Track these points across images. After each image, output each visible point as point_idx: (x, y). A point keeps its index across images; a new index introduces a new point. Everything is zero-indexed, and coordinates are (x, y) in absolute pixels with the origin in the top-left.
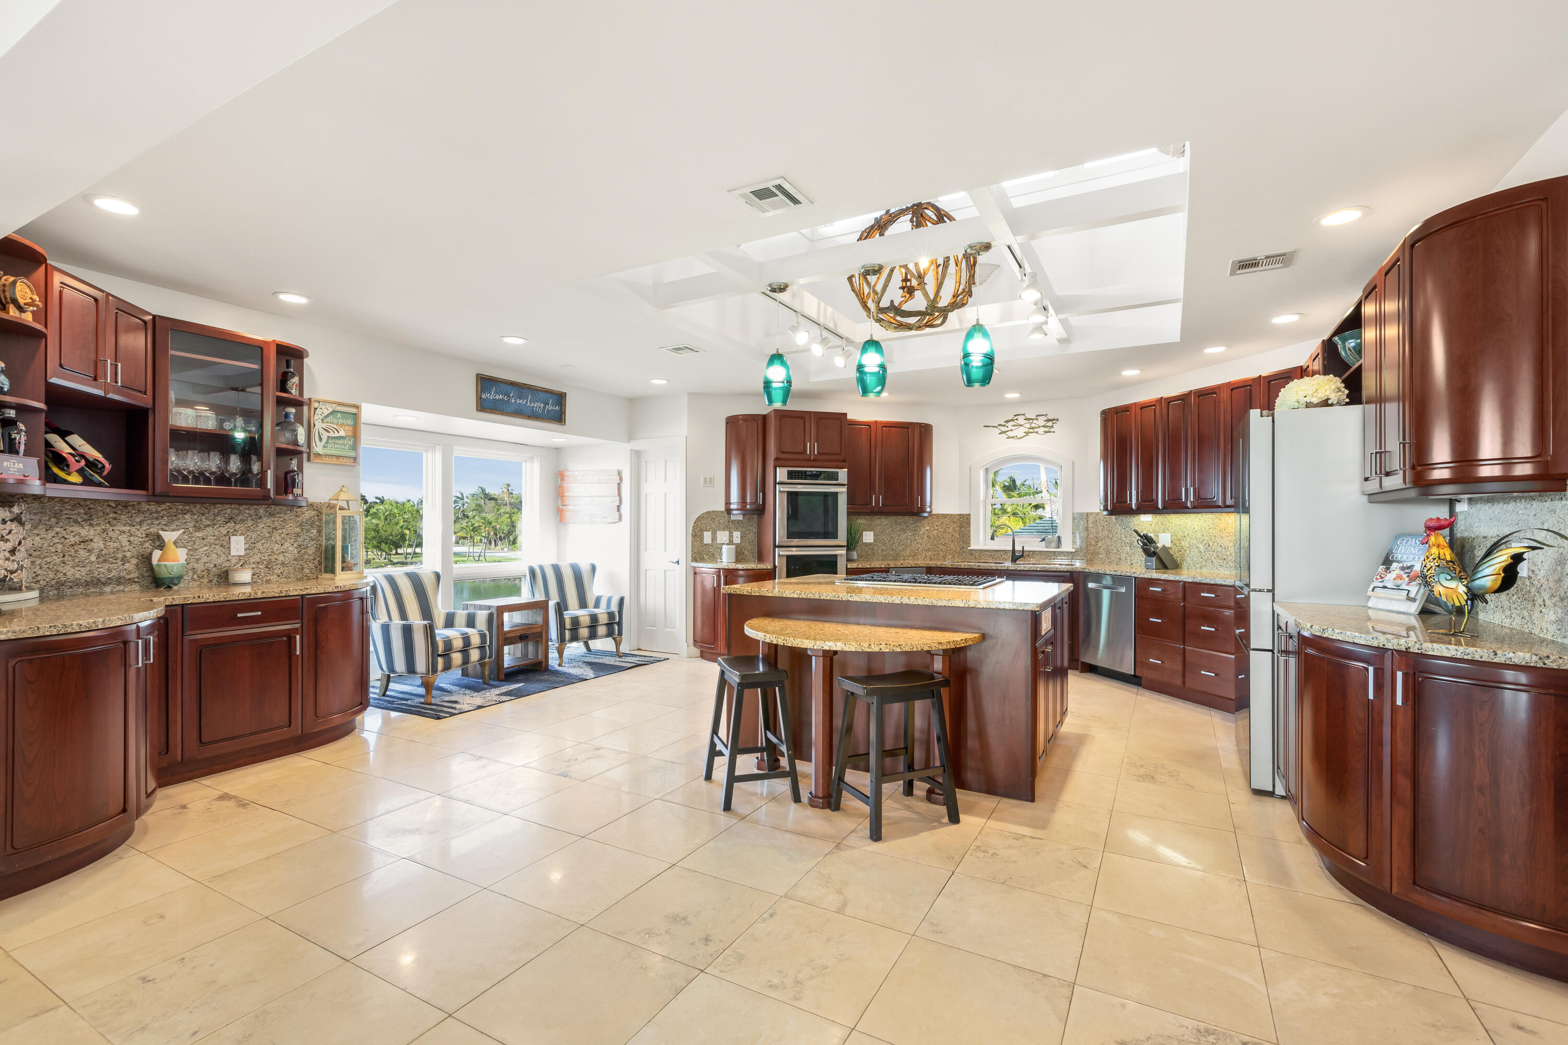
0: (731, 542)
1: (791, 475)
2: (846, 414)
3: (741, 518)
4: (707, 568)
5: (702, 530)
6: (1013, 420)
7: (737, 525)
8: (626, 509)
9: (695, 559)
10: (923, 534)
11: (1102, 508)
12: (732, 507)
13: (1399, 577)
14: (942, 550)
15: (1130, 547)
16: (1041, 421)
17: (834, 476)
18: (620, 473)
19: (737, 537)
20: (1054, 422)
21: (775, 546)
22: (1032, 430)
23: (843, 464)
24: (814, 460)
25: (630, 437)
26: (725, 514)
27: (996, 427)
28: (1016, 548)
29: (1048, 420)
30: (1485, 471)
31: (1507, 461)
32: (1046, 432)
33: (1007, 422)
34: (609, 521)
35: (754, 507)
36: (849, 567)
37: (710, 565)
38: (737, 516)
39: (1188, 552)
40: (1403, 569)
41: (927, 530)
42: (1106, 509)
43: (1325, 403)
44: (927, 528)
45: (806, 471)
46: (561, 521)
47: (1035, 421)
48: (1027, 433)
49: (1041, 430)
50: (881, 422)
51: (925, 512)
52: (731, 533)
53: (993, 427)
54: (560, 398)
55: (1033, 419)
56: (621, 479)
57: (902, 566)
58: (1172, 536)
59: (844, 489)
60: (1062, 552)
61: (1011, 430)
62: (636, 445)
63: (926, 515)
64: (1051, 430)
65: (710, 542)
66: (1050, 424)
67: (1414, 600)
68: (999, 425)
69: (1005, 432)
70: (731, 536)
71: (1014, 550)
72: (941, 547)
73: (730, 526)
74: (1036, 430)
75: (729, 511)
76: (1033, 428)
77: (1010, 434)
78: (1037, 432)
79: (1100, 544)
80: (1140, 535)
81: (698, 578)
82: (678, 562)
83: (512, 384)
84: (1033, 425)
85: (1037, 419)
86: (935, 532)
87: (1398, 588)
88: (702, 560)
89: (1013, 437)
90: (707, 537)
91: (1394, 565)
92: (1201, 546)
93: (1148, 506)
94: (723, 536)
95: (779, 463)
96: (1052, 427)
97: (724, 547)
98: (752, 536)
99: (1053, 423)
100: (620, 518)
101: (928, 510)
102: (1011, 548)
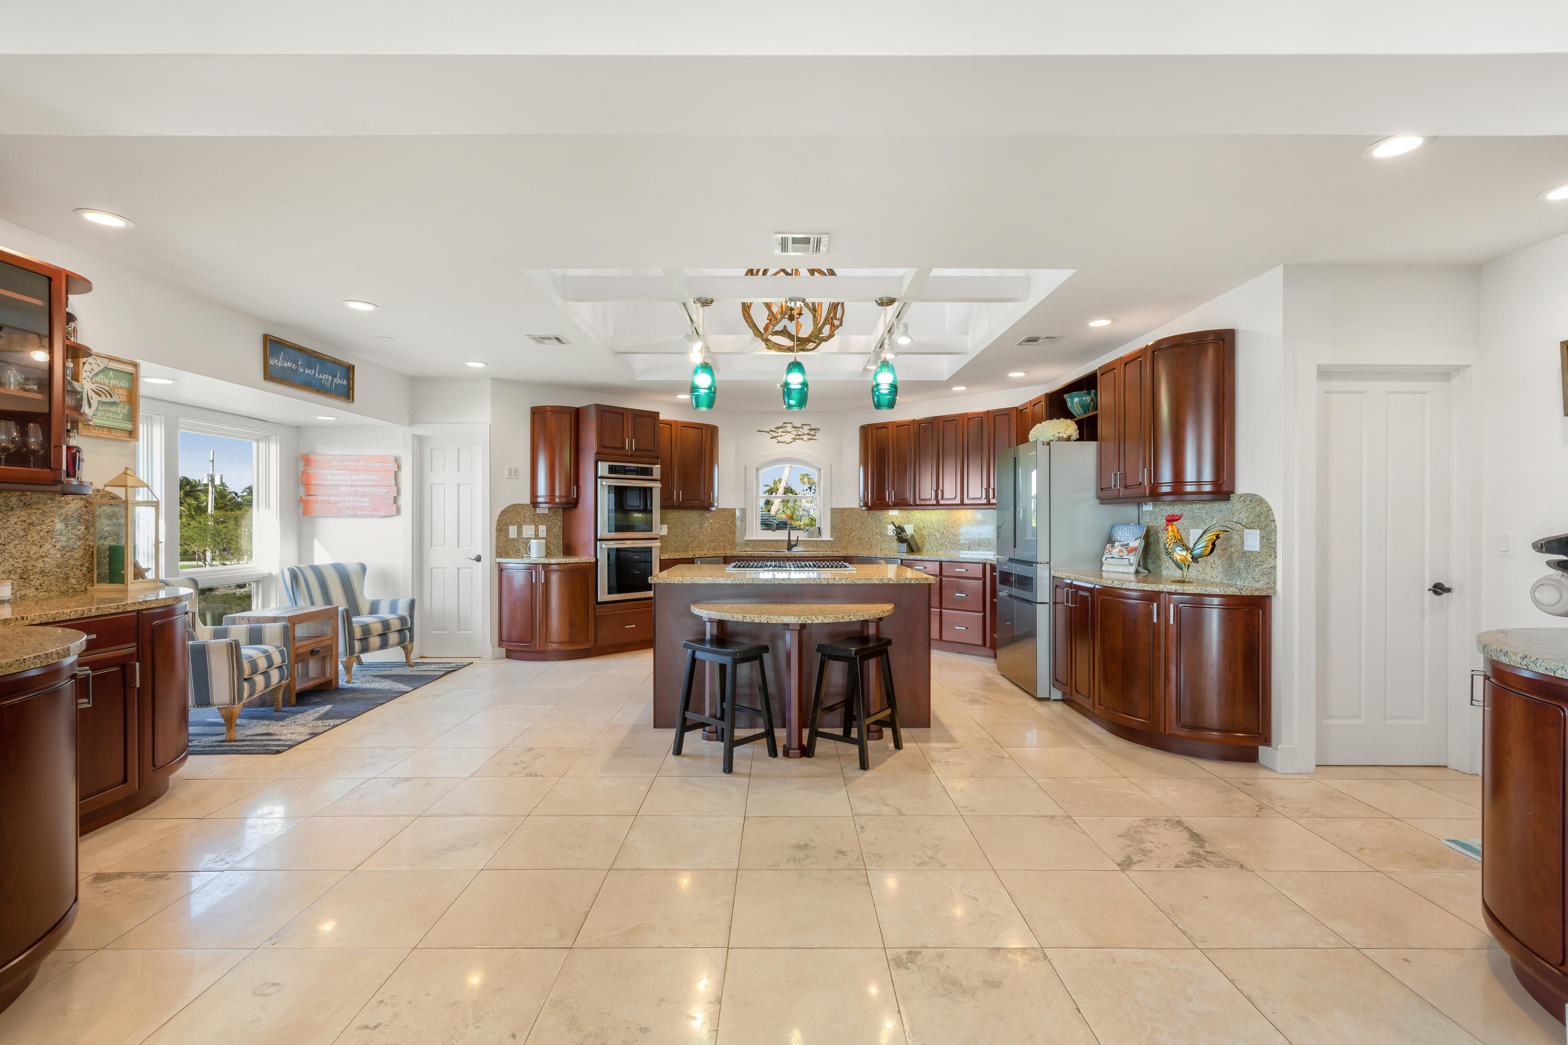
0: (537, 537)
1: (612, 470)
2: (658, 414)
3: (546, 511)
4: (515, 565)
5: (507, 525)
6: (782, 427)
7: (542, 519)
8: (406, 501)
9: (499, 555)
10: (708, 526)
11: (861, 504)
12: (540, 500)
13: (1121, 551)
14: (722, 541)
15: (880, 536)
16: (806, 430)
17: (648, 472)
18: (397, 460)
19: (543, 529)
20: (816, 431)
21: (596, 539)
22: (798, 437)
23: (656, 460)
24: (631, 456)
25: (413, 420)
26: (531, 507)
27: (768, 432)
28: (792, 538)
29: (811, 430)
30: (1189, 488)
31: (1199, 483)
32: (810, 439)
33: (778, 428)
34: (382, 513)
35: (564, 500)
36: (662, 558)
37: (518, 561)
38: (543, 510)
39: (927, 538)
40: (1122, 546)
41: (711, 523)
42: (866, 504)
43: (1068, 439)
44: (711, 521)
45: (625, 466)
46: (305, 514)
47: (800, 429)
48: (794, 439)
49: (806, 437)
50: (681, 422)
51: (713, 506)
52: (536, 527)
53: (766, 432)
54: (349, 371)
55: (799, 428)
56: (399, 467)
57: (705, 556)
58: (914, 527)
59: (659, 485)
60: (823, 541)
61: (781, 436)
62: (420, 430)
63: (714, 509)
64: (814, 438)
65: (515, 536)
66: (813, 432)
67: (1131, 565)
68: (771, 431)
69: (775, 437)
70: (537, 530)
71: (789, 540)
73: (536, 520)
74: (801, 437)
75: (535, 504)
76: (799, 435)
77: (780, 439)
78: (802, 439)
79: (853, 534)
80: (895, 526)
81: (504, 573)
82: (478, 559)
83: (301, 350)
84: (799, 433)
85: (802, 428)
86: (717, 525)
87: (1121, 558)
88: (507, 555)
89: (782, 442)
90: (513, 532)
91: (1117, 544)
92: (937, 534)
93: (901, 504)
94: (528, 531)
95: (600, 457)
96: (815, 435)
97: (534, 543)
98: (558, 529)
99: (815, 432)
100: (398, 512)
101: (716, 504)
102: (787, 538)
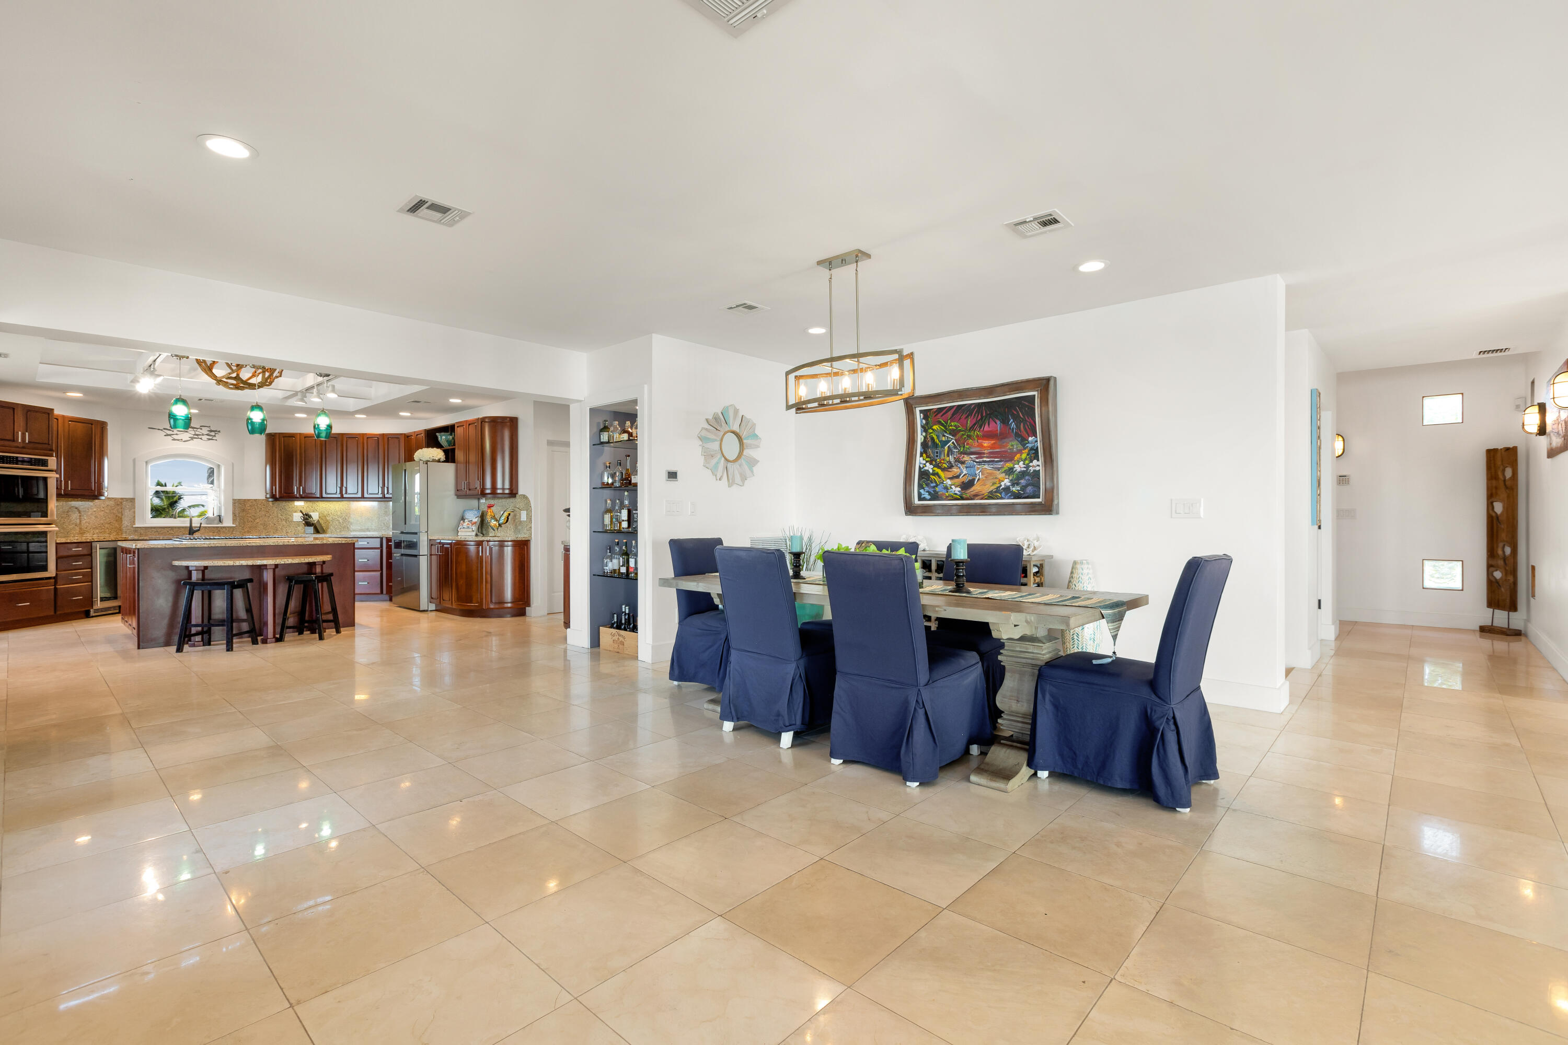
2: (52, 410)
10: (92, 514)
11: (268, 496)
13: (468, 524)
14: (107, 528)
15: (286, 522)
16: (205, 431)
17: (44, 463)
20: (216, 432)
22: (196, 436)
23: (51, 452)
24: (23, 448)
27: (161, 430)
28: (194, 525)
29: (211, 431)
30: (499, 491)
31: (503, 489)
32: (209, 439)
36: (58, 542)
39: (331, 523)
40: (469, 521)
41: (95, 511)
42: (273, 496)
43: (439, 461)
44: (95, 510)
45: (17, 457)
47: (199, 430)
48: (192, 438)
49: (205, 437)
50: (68, 417)
51: (103, 495)
53: (159, 429)
55: (198, 429)
58: (319, 514)
59: (54, 475)
60: (224, 527)
61: (176, 434)
63: (103, 498)
64: (214, 438)
66: (213, 434)
67: (473, 531)
68: (165, 429)
69: (170, 435)
71: (191, 526)
72: (107, 526)
74: (200, 437)
76: (197, 435)
77: (175, 437)
78: (201, 439)
79: (257, 521)
80: (303, 514)
84: (197, 433)
85: (201, 429)
86: (102, 513)
87: (468, 528)
89: (178, 440)
91: (466, 520)
92: (340, 519)
93: (307, 497)
96: (215, 436)
99: (216, 434)
101: (106, 494)
102: (189, 525)
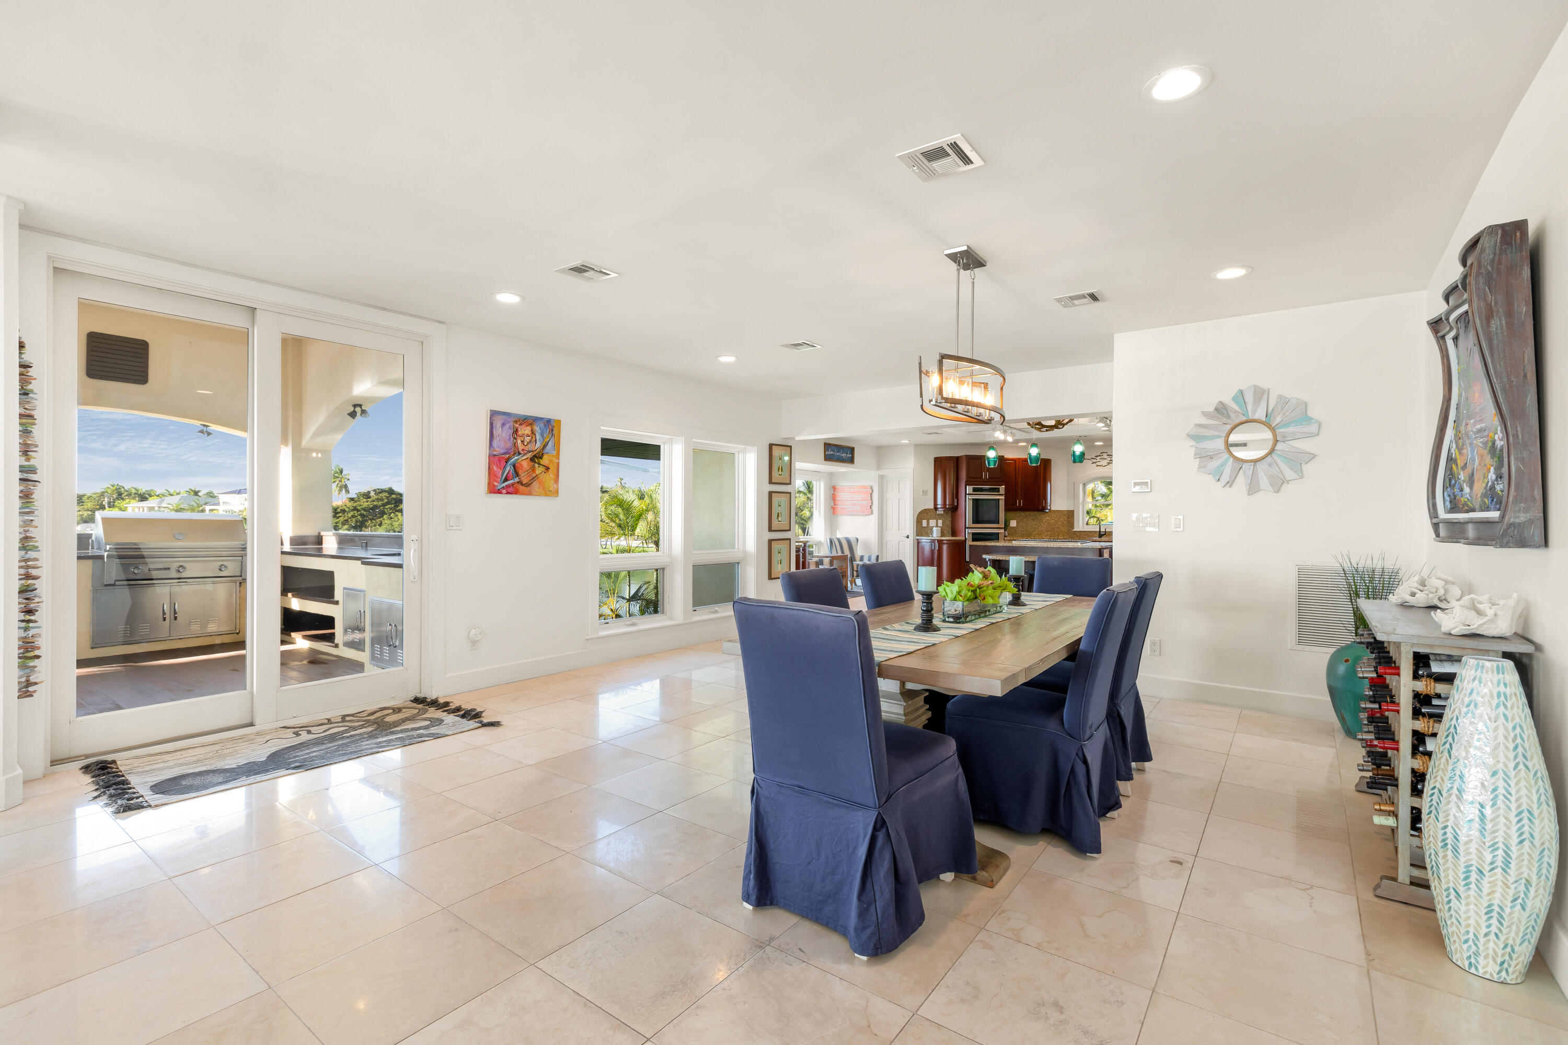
0: (937, 526)
1: (974, 490)
3: (942, 512)
4: (925, 540)
5: (922, 519)
6: (1100, 456)
7: (940, 516)
8: (875, 507)
9: (917, 535)
10: (1045, 522)
12: (938, 506)
14: (1057, 531)
17: (998, 490)
18: (871, 487)
19: (940, 522)
21: (966, 528)
23: (1002, 483)
24: (986, 481)
25: (878, 468)
26: (934, 510)
27: (1090, 459)
28: (1102, 530)
33: (1097, 456)
34: (865, 513)
35: (951, 506)
37: (927, 538)
38: (940, 511)
41: (1048, 520)
45: (982, 488)
46: (833, 514)
48: (1108, 464)
50: (1022, 459)
51: (1047, 509)
52: (937, 521)
53: (1088, 459)
54: (852, 450)
56: (872, 491)
59: (1003, 497)
61: (1099, 462)
62: (881, 472)
63: (1047, 511)
65: (926, 526)
68: (1092, 459)
69: (1095, 463)
70: (937, 523)
71: (1100, 531)
72: (1056, 529)
73: (937, 517)
75: (936, 509)
77: (1098, 464)
81: (920, 544)
82: (908, 537)
83: (836, 446)
86: (1053, 521)
88: (922, 535)
89: (1100, 466)
90: (924, 523)
94: (932, 523)
95: (967, 483)
97: (934, 528)
98: (949, 522)
100: (872, 513)
101: (1049, 508)
102: (1098, 530)
